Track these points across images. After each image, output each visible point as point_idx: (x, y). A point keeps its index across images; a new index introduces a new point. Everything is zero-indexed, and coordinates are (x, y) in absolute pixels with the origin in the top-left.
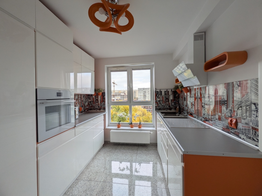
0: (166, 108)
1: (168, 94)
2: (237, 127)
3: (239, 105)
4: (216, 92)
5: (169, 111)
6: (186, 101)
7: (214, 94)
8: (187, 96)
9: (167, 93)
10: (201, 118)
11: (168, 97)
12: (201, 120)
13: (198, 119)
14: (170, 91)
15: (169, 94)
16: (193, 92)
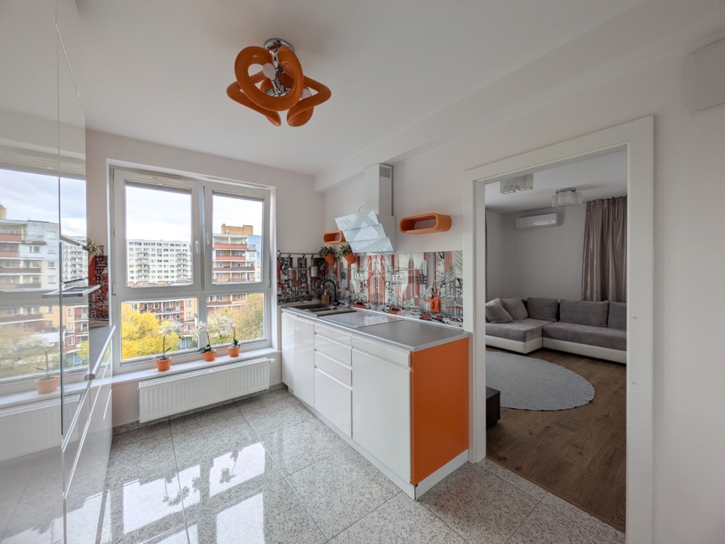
0: (301, 297)
1: (306, 264)
2: (440, 310)
3: (443, 281)
4: (411, 263)
5: (306, 303)
6: (346, 281)
7: (407, 266)
8: (349, 271)
9: (303, 262)
10: (381, 307)
11: (306, 271)
12: (383, 310)
13: (376, 310)
14: (308, 257)
15: (308, 266)
16: (365, 263)
